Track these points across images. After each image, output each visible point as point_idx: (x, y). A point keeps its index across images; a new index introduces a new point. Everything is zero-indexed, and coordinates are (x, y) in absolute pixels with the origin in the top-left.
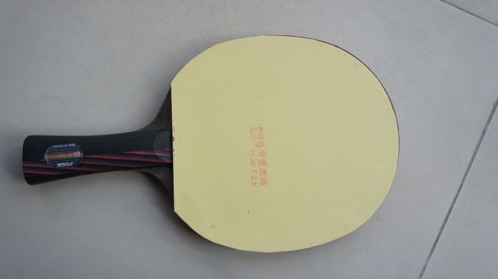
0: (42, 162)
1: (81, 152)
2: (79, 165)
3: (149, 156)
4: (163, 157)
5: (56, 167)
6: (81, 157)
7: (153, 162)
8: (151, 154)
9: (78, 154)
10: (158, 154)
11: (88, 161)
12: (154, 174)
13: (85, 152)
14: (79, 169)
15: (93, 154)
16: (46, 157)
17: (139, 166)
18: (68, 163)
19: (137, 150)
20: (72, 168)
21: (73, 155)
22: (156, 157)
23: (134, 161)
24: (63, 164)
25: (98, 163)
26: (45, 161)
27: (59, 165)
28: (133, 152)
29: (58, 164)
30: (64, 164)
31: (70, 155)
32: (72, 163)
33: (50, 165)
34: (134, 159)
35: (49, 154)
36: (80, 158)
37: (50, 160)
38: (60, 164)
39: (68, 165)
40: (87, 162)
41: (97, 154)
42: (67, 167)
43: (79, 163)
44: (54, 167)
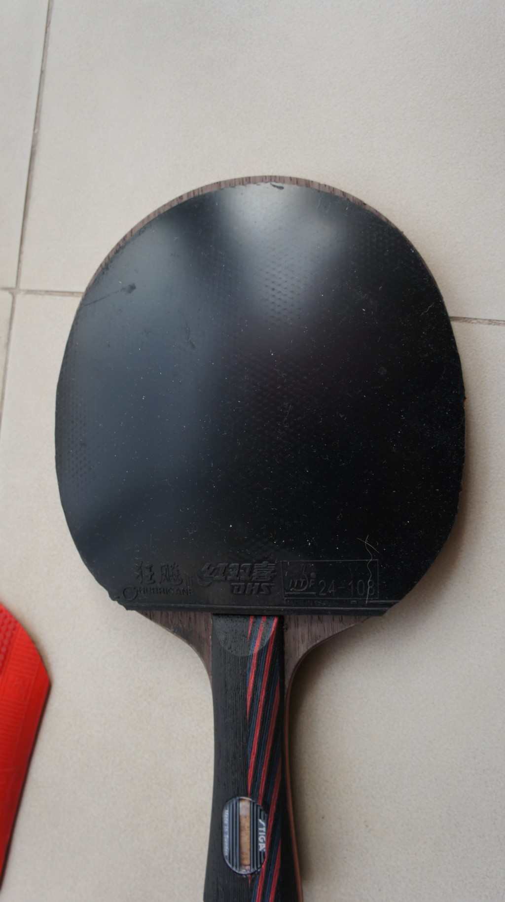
0: (253, 880)
1: (240, 800)
2: (266, 807)
3: (258, 665)
4: (262, 640)
5: (266, 854)
6: (250, 802)
7: (272, 660)
8: (254, 661)
9: (245, 806)
10: (256, 649)
11: (259, 787)
12: (297, 661)
13: (240, 792)
14: (273, 808)
15: (246, 776)
16: (245, 871)
17: (278, 688)
18: (260, 829)
19: (246, 689)
20: (271, 824)
21: (246, 817)
22: (260, 653)
23: (267, 697)
24: (260, 839)
25: (265, 769)
26: (252, 874)
27: (262, 847)
28: (249, 697)
29: (260, 849)
30: (262, 837)
31: (246, 823)
32: (260, 821)
33: (261, 864)
34: (262, 697)
35: (241, 865)
36: (253, 804)
37: (252, 864)
38: (260, 845)
39: (264, 829)
40: (261, 791)
41: (247, 770)
42: (267, 832)
43: (262, 807)
44: (264, 858)
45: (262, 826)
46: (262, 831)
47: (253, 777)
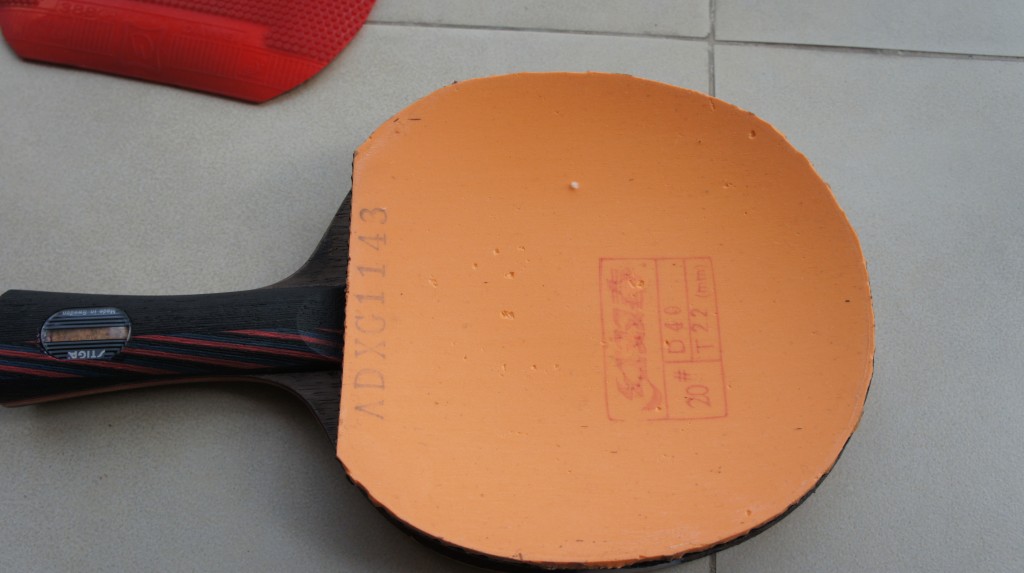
0: (33, 345)
1: (128, 327)
3: (286, 341)
4: (317, 346)
5: (65, 360)
6: (125, 338)
8: (291, 337)
9: (119, 333)
10: (306, 338)
11: (141, 348)
14: (119, 367)
16: (46, 337)
17: (260, 366)
18: (94, 352)
19: (258, 328)
20: (100, 364)
21: (108, 335)
24: (81, 352)
25: (165, 355)
26: (41, 344)
27: (73, 355)
28: (248, 332)
29: (69, 353)
30: (84, 354)
31: (100, 336)
32: (104, 351)
33: (53, 355)
34: (249, 348)
36: (123, 342)
37: (52, 344)
38: (76, 354)
39: (94, 356)
40: (138, 351)
42: (89, 359)
43: (119, 353)
44: (60, 358)
45: (97, 354)
46: (91, 354)
47: (154, 341)
